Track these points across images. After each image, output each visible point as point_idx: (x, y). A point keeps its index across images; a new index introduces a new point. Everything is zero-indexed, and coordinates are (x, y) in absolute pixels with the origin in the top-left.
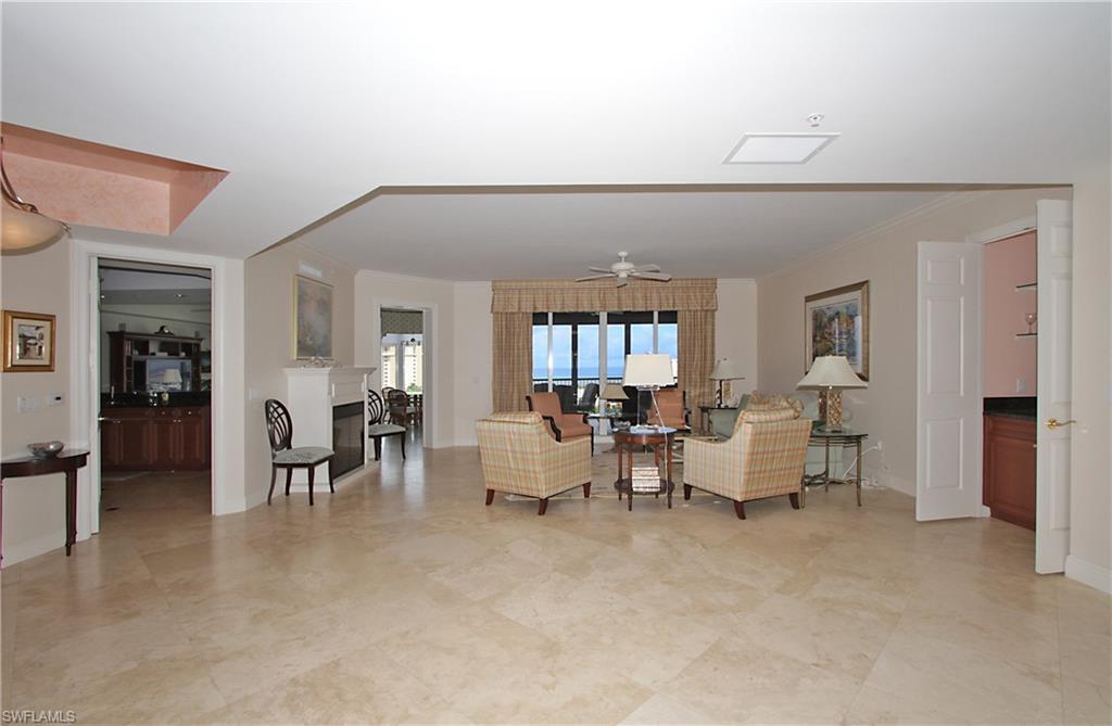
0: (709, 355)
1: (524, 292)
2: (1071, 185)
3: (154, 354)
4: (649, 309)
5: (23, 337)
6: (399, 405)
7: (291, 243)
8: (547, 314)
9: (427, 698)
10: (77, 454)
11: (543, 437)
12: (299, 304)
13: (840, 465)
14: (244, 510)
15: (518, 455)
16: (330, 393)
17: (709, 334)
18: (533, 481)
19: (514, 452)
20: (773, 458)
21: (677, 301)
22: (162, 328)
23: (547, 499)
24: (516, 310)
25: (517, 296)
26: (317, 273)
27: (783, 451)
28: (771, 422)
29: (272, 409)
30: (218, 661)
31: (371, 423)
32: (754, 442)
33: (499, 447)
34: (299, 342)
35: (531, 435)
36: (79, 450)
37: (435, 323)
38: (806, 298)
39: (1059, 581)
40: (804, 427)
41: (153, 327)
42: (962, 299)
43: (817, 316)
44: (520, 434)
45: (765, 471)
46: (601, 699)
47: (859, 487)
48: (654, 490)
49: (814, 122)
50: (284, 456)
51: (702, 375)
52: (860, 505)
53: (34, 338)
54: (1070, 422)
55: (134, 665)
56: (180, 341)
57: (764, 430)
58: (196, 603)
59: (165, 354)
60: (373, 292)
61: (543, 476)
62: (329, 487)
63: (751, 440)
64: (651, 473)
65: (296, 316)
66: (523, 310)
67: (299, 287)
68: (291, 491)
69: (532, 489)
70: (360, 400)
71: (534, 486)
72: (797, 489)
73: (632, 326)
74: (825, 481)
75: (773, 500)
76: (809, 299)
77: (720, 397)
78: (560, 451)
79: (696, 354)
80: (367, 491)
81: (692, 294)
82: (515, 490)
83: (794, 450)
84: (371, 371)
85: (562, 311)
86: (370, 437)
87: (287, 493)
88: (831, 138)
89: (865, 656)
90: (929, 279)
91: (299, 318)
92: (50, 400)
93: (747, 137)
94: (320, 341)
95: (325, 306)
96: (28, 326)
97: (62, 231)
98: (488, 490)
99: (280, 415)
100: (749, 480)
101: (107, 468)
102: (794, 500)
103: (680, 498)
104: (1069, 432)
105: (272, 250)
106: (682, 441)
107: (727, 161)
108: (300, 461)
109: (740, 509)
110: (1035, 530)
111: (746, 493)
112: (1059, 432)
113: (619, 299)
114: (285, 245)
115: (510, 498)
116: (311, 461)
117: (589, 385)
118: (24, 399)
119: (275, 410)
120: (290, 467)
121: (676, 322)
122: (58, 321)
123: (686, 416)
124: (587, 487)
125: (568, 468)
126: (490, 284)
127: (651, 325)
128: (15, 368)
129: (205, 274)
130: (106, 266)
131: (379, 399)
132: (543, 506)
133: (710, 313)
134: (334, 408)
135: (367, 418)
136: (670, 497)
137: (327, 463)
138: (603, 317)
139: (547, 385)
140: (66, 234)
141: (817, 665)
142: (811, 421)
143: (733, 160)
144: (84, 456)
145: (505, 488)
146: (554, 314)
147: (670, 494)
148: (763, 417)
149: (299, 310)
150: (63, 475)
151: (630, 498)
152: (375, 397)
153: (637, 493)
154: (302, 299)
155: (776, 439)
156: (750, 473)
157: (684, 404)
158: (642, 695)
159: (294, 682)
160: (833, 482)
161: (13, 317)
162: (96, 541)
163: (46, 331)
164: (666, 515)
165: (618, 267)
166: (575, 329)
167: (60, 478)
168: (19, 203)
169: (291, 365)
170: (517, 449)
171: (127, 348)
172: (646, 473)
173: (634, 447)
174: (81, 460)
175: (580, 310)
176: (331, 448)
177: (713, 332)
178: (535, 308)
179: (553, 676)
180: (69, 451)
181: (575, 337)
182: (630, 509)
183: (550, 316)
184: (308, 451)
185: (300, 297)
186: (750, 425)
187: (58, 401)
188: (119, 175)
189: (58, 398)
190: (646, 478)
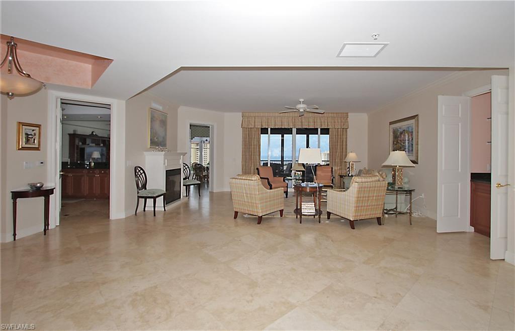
0: (344, 150)
1: (257, 118)
2: (508, 69)
3: (88, 144)
4: (316, 127)
5: (27, 134)
6: (200, 171)
7: (146, 92)
8: (267, 129)
9: (193, 304)
10: (50, 188)
11: (260, 186)
12: (151, 122)
13: (403, 205)
14: (124, 217)
15: (249, 195)
16: (165, 164)
17: (345, 140)
18: (255, 207)
19: (246, 193)
20: (368, 200)
21: (329, 123)
22: (93, 132)
23: (261, 216)
24: (253, 127)
25: (253, 120)
26: (160, 108)
27: (373, 196)
28: (367, 182)
29: (138, 171)
30: (104, 283)
31: (184, 179)
32: (359, 192)
33: (240, 191)
34: (151, 140)
35: (254, 186)
36: (51, 187)
37: (215, 132)
38: (390, 123)
39: (501, 264)
40: (384, 185)
41: (88, 132)
42: (460, 124)
43: (395, 132)
44: (249, 185)
45: (364, 206)
46: (272, 308)
47: (411, 215)
48: (312, 214)
49: (375, 37)
50: (143, 193)
51: (341, 159)
52: (411, 224)
53: (32, 135)
54: (507, 185)
55: (67, 284)
56: (101, 139)
57: (363, 186)
58: (97, 258)
59: (94, 145)
60: (186, 117)
61: (259, 206)
62: (163, 208)
63: (357, 191)
64: (311, 206)
65: (150, 127)
66: (256, 127)
67: (151, 114)
68: (146, 209)
69: (255, 212)
70: (179, 168)
71: (256, 210)
72: (380, 216)
73: (310, 135)
74: (395, 212)
75: (369, 220)
76: (391, 123)
77: (349, 171)
78: (268, 194)
79: (338, 150)
80: (182, 210)
81: (336, 120)
82: (247, 212)
83: (379, 196)
84: (184, 154)
85: (275, 127)
86: (184, 185)
87: (144, 210)
88: (386, 45)
89: (400, 295)
90: (444, 113)
91: (151, 129)
92: (38, 163)
93: (345, 45)
94: (161, 139)
95: (164, 123)
96: (29, 130)
97: (41, 86)
98: (235, 212)
99: (141, 174)
100: (356, 210)
101: (64, 196)
102: (379, 221)
103: (325, 218)
104: (507, 190)
105: (138, 96)
106: (326, 191)
107: (338, 56)
108: (149, 195)
109: (352, 224)
110: (490, 237)
111: (355, 216)
112: (502, 189)
113: (302, 122)
114: (143, 93)
115: (246, 216)
116: (155, 196)
117: (289, 164)
118: (26, 163)
119: (139, 171)
120: (146, 198)
121: (329, 134)
122: (42, 127)
123: (333, 180)
124: (281, 211)
125: (272, 202)
126: (241, 114)
127: (317, 135)
128: (23, 148)
129: (108, 107)
130: (64, 103)
131: (188, 167)
132: (260, 220)
133: (345, 130)
134: (166, 171)
135: (183, 176)
136: (320, 217)
137: (163, 196)
138: (294, 131)
139: (267, 163)
140: (44, 87)
141: (375, 297)
142: (387, 182)
143: (341, 55)
144: (53, 189)
145: (243, 211)
146: (271, 129)
147: (319, 216)
148: (364, 180)
149: (151, 124)
150: (43, 198)
151: (301, 217)
152: (187, 167)
153: (304, 215)
154: (153, 120)
155: (370, 191)
156: (357, 207)
157: (332, 174)
158: (292, 307)
159: (136, 294)
160: (400, 213)
161: (23, 125)
162: (58, 229)
163: (37, 132)
164: (318, 226)
165: (299, 106)
166: (283, 136)
167: (42, 199)
168: (24, 74)
169: (147, 150)
170: (248, 192)
171: (77, 141)
172: (308, 205)
173: (303, 193)
174: (51, 191)
175: (283, 127)
176: (165, 190)
177: (346, 139)
178: (262, 126)
179: (252, 297)
180: (46, 187)
181: (283, 141)
182: (301, 223)
183: (269, 130)
184: (153, 191)
185: (151, 118)
186: (357, 183)
187: (42, 164)
188: (69, 61)
189: (42, 163)
190: (308, 208)
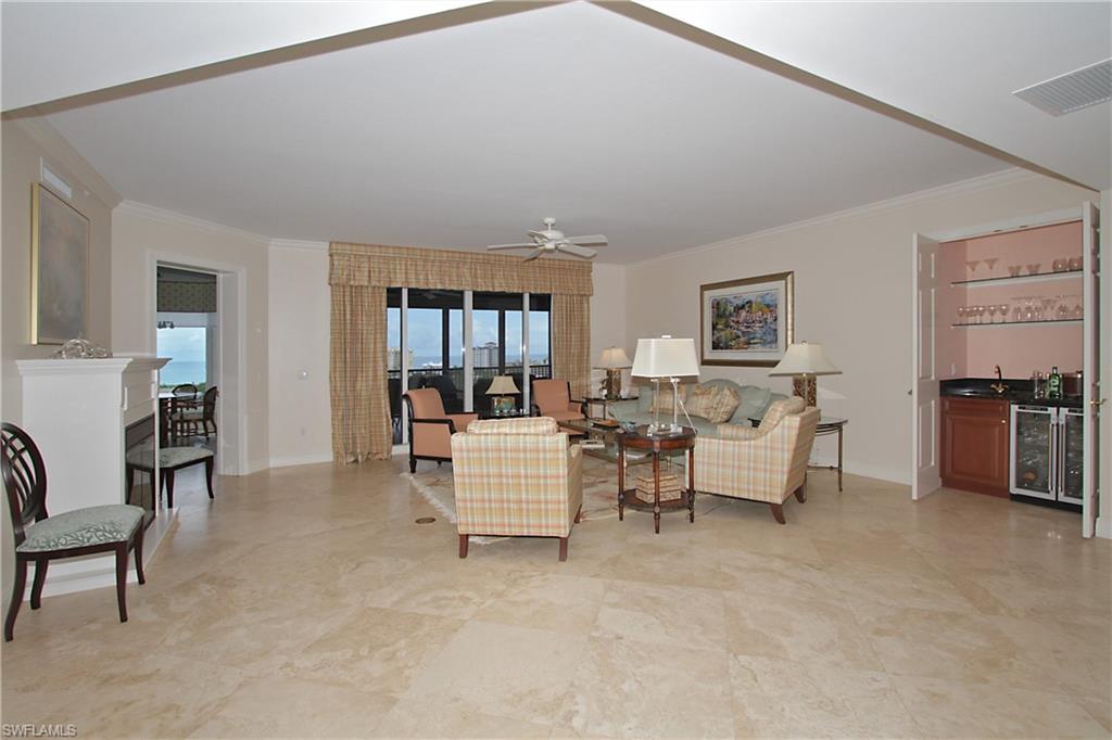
0: (585, 342)
1: (375, 260)
8: (401, 291)
12: (42, 239)
16: (123, 404)
17: (585, 320)
18: (551, 513)
19: (516, 476)
21: (552, 284)
24: (364, 282)
25: (366, 265)
26: (64, 188)
29: (3, 443)
33: (490, 471)
34: (41, 311)
35: (552, 451)
38: (701, 287)
43: (719, 305)
45: (796, 467)
47: (841, 471)
51: (579, 363)
52: (841, 489)
61: (567, 506)
65: (37, 263)
66: (375, 283)
67: (42, 207)
69: (547, 526)
70: (151, 413)
71: (551, 522)
76: (706, 288)
79: (572, 342)
81: (567, 276)
85: (421, 287)
91: (41, 267)
95: (79, 251)
98: (460, 537)
100: (789, 479)
102: (799, 494)
109: (779, 513)
111: (785, 493)
116: (124, 537)
119: (8, 442)
124: (579, 509)
126: (326, 246)
132: (561, 546)
133: (585, 299)
134: (127, 430)
146: (409, 291)
149: (41, 251)
154: (47, 233)
157: (570, 396)
166: (443, 314)
170: (525, 472)
178: (388, 281)
183: (405, 293)
185: (43, 228)
186: (797, 418)
